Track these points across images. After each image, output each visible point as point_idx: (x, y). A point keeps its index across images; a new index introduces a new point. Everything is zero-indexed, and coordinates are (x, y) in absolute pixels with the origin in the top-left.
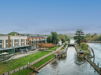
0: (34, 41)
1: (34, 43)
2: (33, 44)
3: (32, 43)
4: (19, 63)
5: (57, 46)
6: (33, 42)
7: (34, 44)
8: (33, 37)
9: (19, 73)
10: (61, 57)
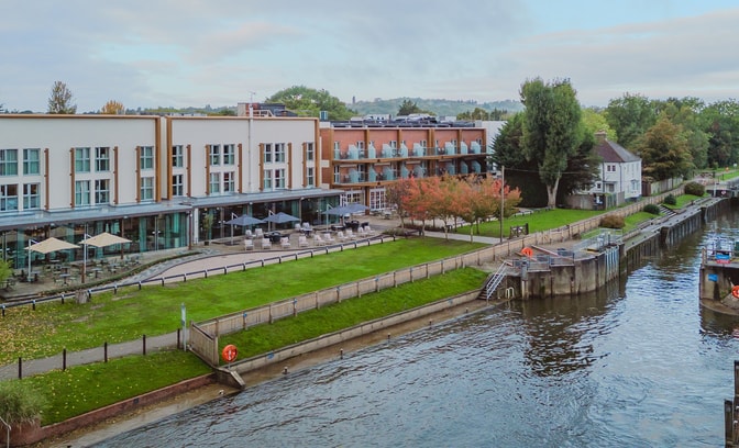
0: (372, 156)
1: (373, 173)
2: (365, 177)
3: (356, 175)
4: (154, 312)
5: (585, 204)
6: (365, 167)
7: (372, 180)
8: (366, 130)
9: (96, 374)
10: (532, 297)
